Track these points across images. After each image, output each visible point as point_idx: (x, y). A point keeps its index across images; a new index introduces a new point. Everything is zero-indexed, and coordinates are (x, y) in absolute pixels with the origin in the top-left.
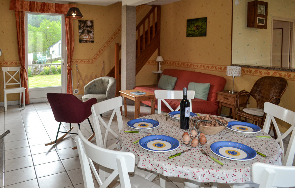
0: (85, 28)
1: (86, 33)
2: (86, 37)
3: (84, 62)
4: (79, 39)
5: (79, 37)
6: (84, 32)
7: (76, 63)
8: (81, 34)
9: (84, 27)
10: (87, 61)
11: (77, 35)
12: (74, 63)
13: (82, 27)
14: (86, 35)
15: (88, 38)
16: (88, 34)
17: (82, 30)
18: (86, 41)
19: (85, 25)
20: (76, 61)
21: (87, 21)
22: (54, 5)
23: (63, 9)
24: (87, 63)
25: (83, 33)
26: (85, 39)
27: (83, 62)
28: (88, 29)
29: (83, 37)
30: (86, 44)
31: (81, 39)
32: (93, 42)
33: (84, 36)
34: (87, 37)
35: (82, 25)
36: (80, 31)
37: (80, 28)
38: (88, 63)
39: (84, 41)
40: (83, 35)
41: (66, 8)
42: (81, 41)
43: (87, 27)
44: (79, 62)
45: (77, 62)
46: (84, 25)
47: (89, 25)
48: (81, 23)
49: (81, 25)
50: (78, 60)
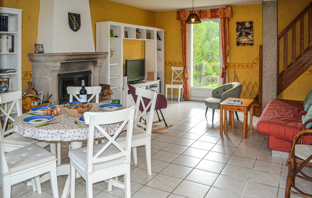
0: (243, 30)
1: (244, 35)
2: (244, 40)
3: (243, 66)
4: (237, 42)
5: (237, 40)
6: (242, 34)
7: (234, 67)
8: (238, 37)
9: (241, 29)
10: (246, 66)
11: (235, 38)
12: (231, 66)
13: (240, 29)
14: (245, 37)
15: (247, 41)
16: (247, 36)
17: (239, 33)
18: (244, 44)
19: (243, 27)
20: (233, 65)
21: (245, 22)
22: (209, 11)
23: (218, 14)
24: (245, 68)
25: (240, 35)
26: (243, 41)
27: (241, 67)
28: (247, 31)
29: (241, 40)
30: (244, 47)
31: (239, 42)
32: (252, 44)
33: (242, 38)
34: (246, 39)
35: (240, 27)
36: (238, 34)
37: (237, 31)
38: (247, 67)
39: (242, 43)
40: (241, 38)
41: (220, 12)
42: (238, 44)
43: (245, 28)
44: (237, 66)
45: (235, 66)
46: (242, 27)
47: (247, 27)
48: (239, 25)
49: (238, 27)
50: (236, 63)
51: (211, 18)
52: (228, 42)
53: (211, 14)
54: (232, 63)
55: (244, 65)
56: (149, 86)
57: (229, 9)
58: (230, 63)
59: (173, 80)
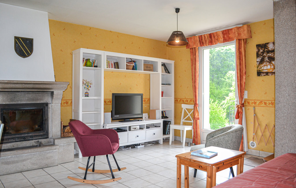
0: (265, 55)
1: (267, 61)
2: (266, 67)
3: (265, 103)
4: (257, 71)
5: (257, 68)
6: (264, 60)
7: (254, 105)
8: (259, 64)
9: (263, 53)
10: (269, 103)
11: (255, 66)
12: (250, 104)
13: (261, 53)
14: (267, 64)
15: (271, 69)
16: (270, 62)
17: (260, 58)
18: (267, 73)
19: (266, 50)
20: (253, 102)
21: (268, 43)
22: (221, 33)
23: (231, 36)
24: (269, 106)
25: (262, 62)
26: (265, 70)
27: (263, 105)
28: (270, 55)
29: (262, 68)
30: (267, 77)
31: (259, 70)
33: (264, 66)
34: (269, 67)
35: (261, 51)
36: (259, 59)
37: (258, 55)
38: (271, 105)
39: (263, 73)
40: (262, 65)
41: (235, 33)
42: (259, 73)
43: (269, 52)
44: (257, 103)
45: (255, 103)
46: (264, 51)
47: (271, 50)
48: (260, 48)
49: (259, 51)
50: (256, 100)
51: (224, 42)
52: (244, 72)
53: (224, 37)
54: (252, 100)
55: (268, 102)
56: (145, 125)
57: (245, 27)
58: (250, 100)
59: (183, 120)
